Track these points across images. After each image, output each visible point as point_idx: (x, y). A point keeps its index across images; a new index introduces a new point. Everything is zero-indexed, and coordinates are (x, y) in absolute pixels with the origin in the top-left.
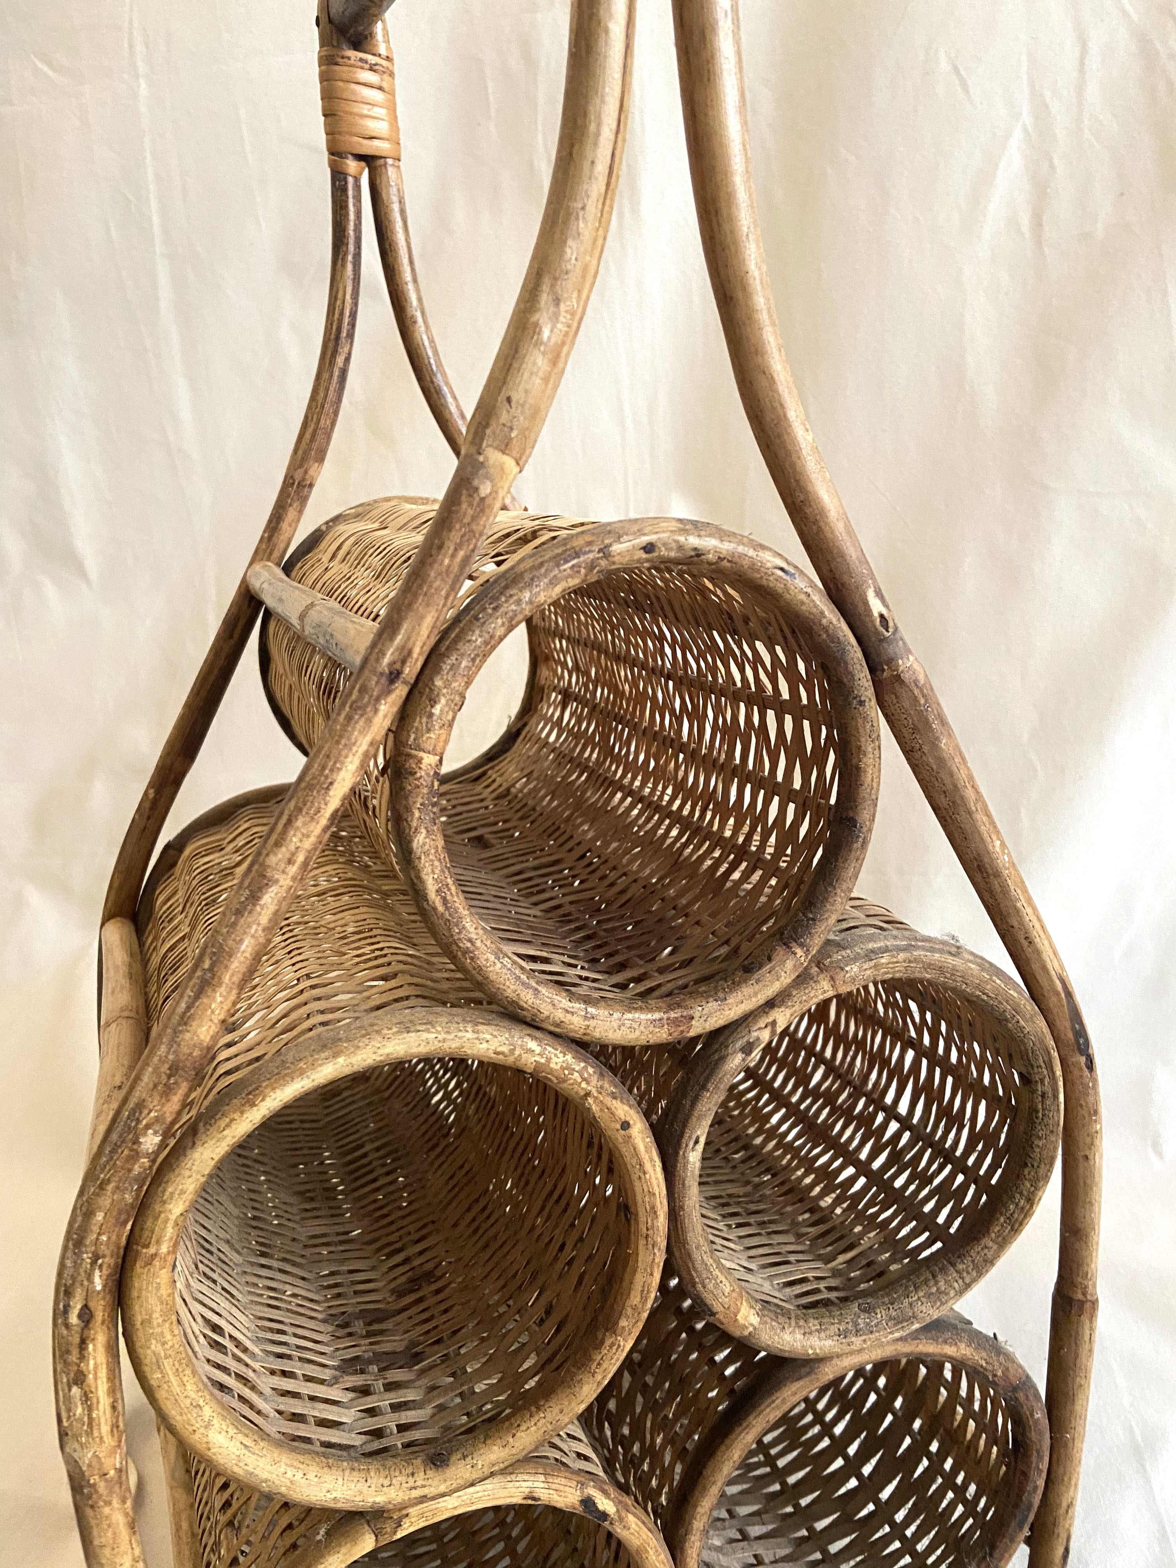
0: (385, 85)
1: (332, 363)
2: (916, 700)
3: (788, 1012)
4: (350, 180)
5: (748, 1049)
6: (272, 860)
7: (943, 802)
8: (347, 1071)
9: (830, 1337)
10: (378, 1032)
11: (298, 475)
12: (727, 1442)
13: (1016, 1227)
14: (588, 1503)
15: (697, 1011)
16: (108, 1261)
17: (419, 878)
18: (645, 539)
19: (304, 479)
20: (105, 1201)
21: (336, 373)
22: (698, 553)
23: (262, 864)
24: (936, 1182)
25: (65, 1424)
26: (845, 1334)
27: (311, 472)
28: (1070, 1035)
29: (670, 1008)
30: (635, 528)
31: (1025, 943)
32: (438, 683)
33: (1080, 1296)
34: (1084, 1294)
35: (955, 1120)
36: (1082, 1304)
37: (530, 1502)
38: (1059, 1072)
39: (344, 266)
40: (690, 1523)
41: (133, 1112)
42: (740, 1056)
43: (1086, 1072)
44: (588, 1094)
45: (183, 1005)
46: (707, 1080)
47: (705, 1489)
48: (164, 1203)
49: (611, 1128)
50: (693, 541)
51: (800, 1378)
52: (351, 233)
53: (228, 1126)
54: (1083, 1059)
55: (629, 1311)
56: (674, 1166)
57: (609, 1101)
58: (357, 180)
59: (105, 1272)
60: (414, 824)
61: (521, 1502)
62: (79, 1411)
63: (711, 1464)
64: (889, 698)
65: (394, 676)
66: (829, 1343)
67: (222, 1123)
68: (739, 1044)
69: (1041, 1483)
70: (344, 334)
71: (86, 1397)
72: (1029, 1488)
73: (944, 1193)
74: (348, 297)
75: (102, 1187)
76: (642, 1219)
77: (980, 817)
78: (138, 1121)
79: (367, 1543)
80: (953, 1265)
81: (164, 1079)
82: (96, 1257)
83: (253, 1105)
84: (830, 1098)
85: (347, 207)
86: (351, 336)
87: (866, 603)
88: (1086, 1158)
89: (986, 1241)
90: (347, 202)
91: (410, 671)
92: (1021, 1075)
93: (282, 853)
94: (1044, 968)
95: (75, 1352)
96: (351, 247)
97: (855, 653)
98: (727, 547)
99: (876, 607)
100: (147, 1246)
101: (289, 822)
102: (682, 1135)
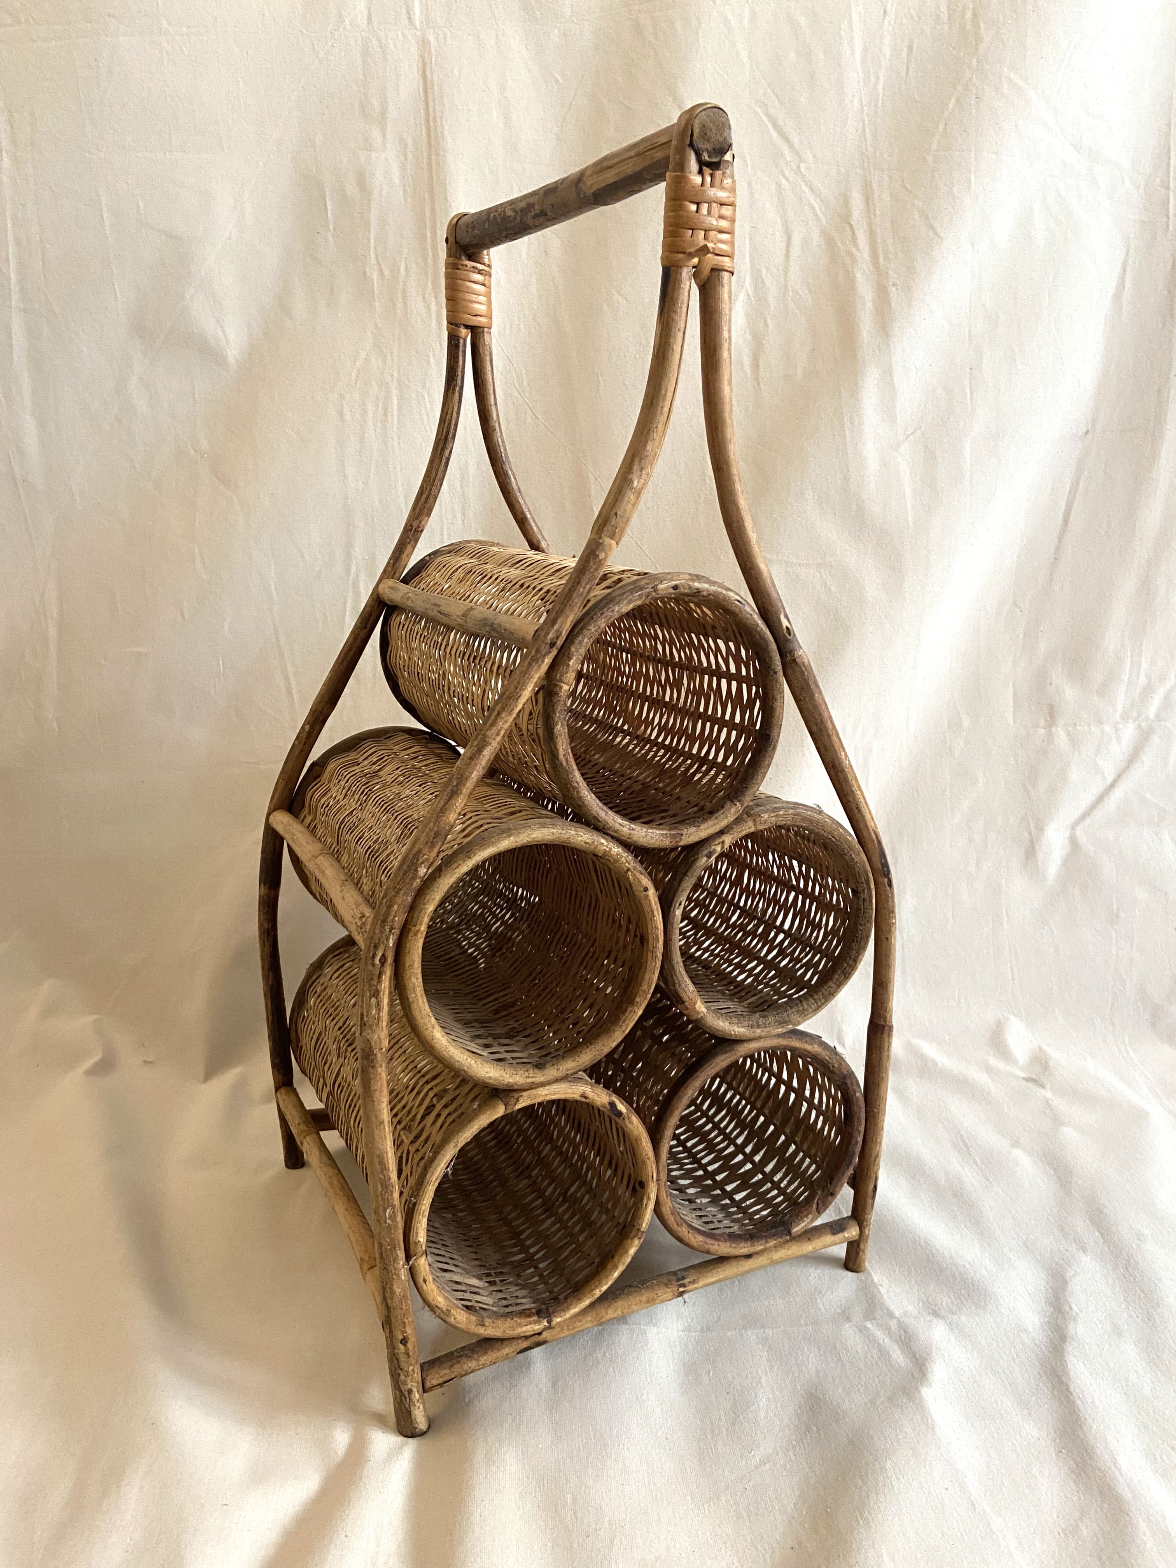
0: (486, 282)
1: (442, 454)
2: (803, 673)
3: (731, 837)
4: (461, 341)
5: (709, 856)
6: (489, 733)
7: (815, 729)
8: (514, 845)
9: (743, 1027)
10: (529, 827)
11: (415, 524)
12: (685, 1085)
13: (847, 976)
14: (612, 1105)
15: (685, 832)
16: (397, 932)
17: (555, 747)
18: (674, 583)
19: (418, 527)
20: (399, 900)
21: (444, 461)
22: (699, 591)
23: (485, 736)
24: (804, 961)
25: (365, 1019)
26: (752, 1027)
27: (423, 523)
28: (880, 866)
29: (671, 829)
30: (669, 577)
31: (856, 811)
32: (573, 649)
33: (883, 1023)
34: (885, 1021)
35: (817, 926)
36: (884, 1026)
37: (583, 1100)
38: (873, 886)
39: (453, 393)
40: (663, 1131)
41: (415, 855)
42: (705, 859)
43: (888, 888)
44: (628, 870)
45: (442, 803)
46: (687, 871)
47: (672, 1112)
48: (424, 904)
49: (638, 890)
50: (697, 585)
51: (726, 1053)
52: (460, 373)
53: (457, 867)
54: (886, 880)
55: (641, 993)
56: (668, 917)
57: (638, 875)
58: (465, 340)
59: (395, 937)
60: (556, 719)
61: (578, 1098)
62: (374, 1011)
63: (676, 1098)
64: (790, 671)
65: (553, 645)
66: (742, 1030)
67: (455, 866)
68: (705, 852)
69: (860, 1139)
70: (450, 436)
71: (378, 1004)
72: (853, 1142)
73: (808, 966)
74: (455, 413)
75: (397, 893)
76: (651, 942)
77: (834, 738)
78: (418, 860)
79: (500, 1111)
80: (812, 996)
81: (431, 839)
82: (392, 928)
83: (469, 858)
85: (458, 357)
86: (454, 437)
87: (779, 620)
88: (887, 939)
89: (831, 984)
90: (458, 354)
91: (559, 643)
92: (853, 890)
93: (494, 730)
94: (866, 826)
95: (376, 979)
96: (459, 382)
97: (773, 646)
98: (713, 588)
99: (785, 623)
100: (415, 926)
101: (499, 714)
102: (673, 900)
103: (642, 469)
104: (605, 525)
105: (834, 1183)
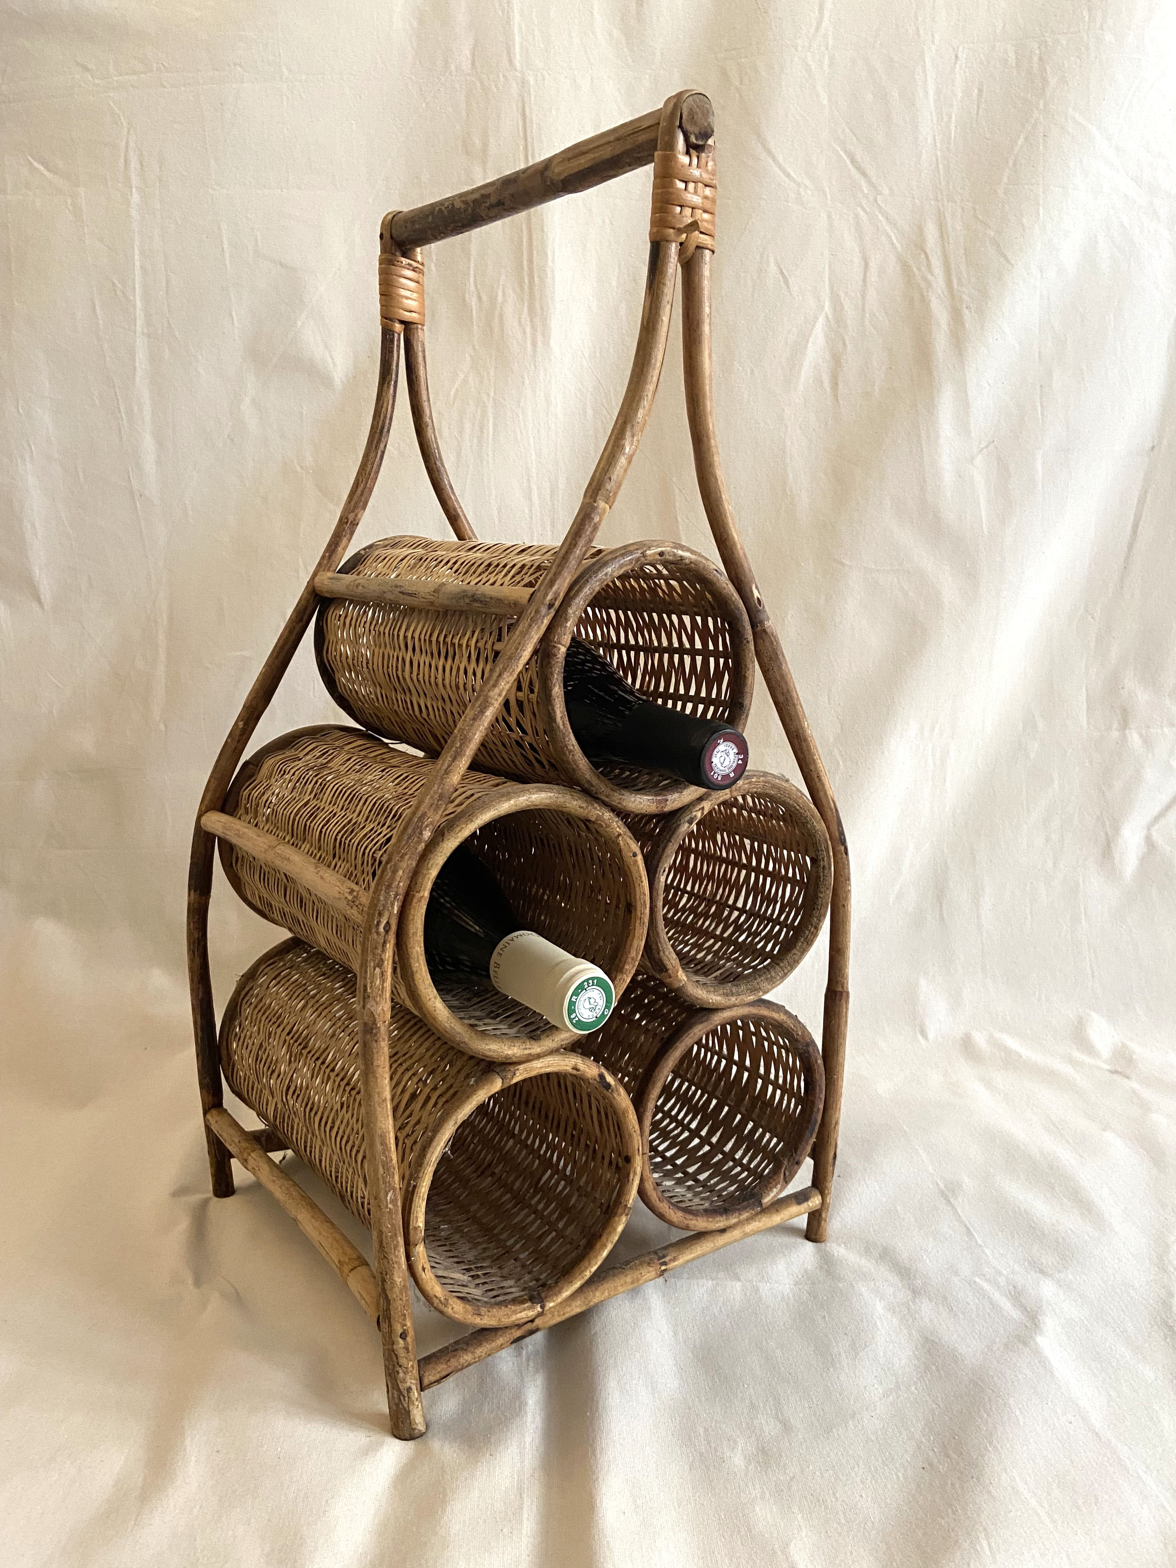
0: (421, 280)
1: (377, 447)
2: (772, 643)
3: (710, 803)
4: (396, 335)
5: (690, 822)
6: (491, 694)
7: (781, 699)
8: (514, 809)
9: (720, 995)
10: (528, 790)
11: (351, 517)
12: (666, 1057)
13: (809, 943)
14: (601, 1076)
15: (669, 797)
16: (401, 897)
17: (553, 710)
18: (660, 549)
19: (354, 520)
20: (404, 865)
21: (379, 454)
22: (682, 558)
23: (487, 697)
24: (763, 934)
25: (369, 990)
26: (727, 995)
27: (359, 516)
28: (837, 834)
29: (656, 795)
30: (655, 544)
31: (817, 780)
33: (841, 989)
34: (843, 988)
35: (771, 900)
36: (841, 993)
37: (575, 1072)
38: (831, 854)
39: (388, 387)
40: (646, 1105)
41: (420, 818)
42: (687, 825)
43: (844, 856)
44: (619, 835)
45: (446, 765)
46: (670, 837)
47: (654, 1084)
48: (428, 869)
49: (627, 855)
50: (680, 553)
51: (702, 1022)
52: (394, 367)
53: (460, 831)
54: (843, 848)
55: (630, 960)
56: (654, 880)
57: (628, 840)
58: (399, 335)
59: (400, 904)
60: (554, 681)
61: (570, 1070)
62: (378, 982)
63: (657, 1070)
64: (760, 642)
66: (719, 998)
67: (458, 829)
68: (687, 818)
69: (821, 1107)
70: (385, 430)
71: (382, 974)
72: (815, 1110)
73: (767, 938)
74: (390, 406)
75: (402, 857)
76: (639, 909)
77: (799, 707)
78: (423, 823)
79: (497, 1085)
80: (778, 964)
81: (436, 802)
82: (396, 895)
83: (472, 821)
84: (693, 910)
85: (392, 352)
86: (389, 431)
87: (752, 591)
88: (844, 906)
89: (795, 951)
90: (393, 348)
91: (557, 604)
92: (812, 860)
93: (497, 690)
94: (826, 794)
95: (380, 948)
96: (394, 376)
97: (746, 617)
98: (693, 557)
99: (756, 594)
100: (419, 892)
101: (500, 675)
102: (657, 866)
103: (633, 436)
104: (600, 489)
105: (799, 1153)
